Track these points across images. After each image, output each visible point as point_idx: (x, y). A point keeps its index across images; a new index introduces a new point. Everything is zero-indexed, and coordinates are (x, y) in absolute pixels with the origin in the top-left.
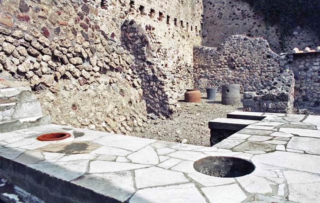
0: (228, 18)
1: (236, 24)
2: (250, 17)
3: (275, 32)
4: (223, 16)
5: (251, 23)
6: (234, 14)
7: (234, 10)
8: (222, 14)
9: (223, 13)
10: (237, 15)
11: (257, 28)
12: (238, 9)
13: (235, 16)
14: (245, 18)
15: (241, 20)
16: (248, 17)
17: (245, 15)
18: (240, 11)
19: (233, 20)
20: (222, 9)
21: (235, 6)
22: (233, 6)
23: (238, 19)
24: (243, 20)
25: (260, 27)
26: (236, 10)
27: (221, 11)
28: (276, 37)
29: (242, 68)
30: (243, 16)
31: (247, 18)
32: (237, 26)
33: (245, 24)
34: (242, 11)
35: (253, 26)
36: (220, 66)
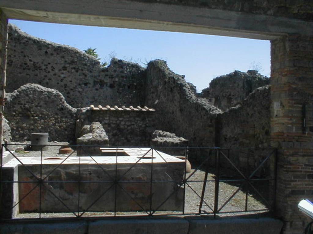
0: (19, 66)
1: (27, 74)
2: (41, 69)
3: (64, 87)
4: (13, 63)
5: (43, 76)
6: (26, 64)
7: (26, 60)
8: (12, 62)
9: (14, 61)
10: (28, 66)
11: (48, 81)
12: (30, 61)
13: (27, 67)
14: (37, 70)
15: (33, 71)
16: (40, 70)
17: (36, 66)
18: (32, 62)
19: (24, 69)
20: (12, 56)
21: (26, 57)
22: (25, 56)
23: (29, 69)
24: (34, 71)
25: (50, 80)
26: (28, 61)
27: (12, 59)
28: (65, 91)
29: (37, 118)
30: (34, 67)
31: (38, 70)
32: (28, 77)
33: (37, 75)
34: (34, 62)
35: (44, 79)
36: (15, 115)
